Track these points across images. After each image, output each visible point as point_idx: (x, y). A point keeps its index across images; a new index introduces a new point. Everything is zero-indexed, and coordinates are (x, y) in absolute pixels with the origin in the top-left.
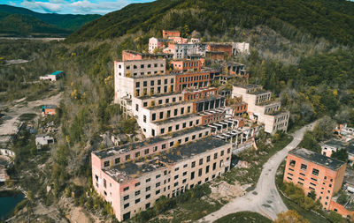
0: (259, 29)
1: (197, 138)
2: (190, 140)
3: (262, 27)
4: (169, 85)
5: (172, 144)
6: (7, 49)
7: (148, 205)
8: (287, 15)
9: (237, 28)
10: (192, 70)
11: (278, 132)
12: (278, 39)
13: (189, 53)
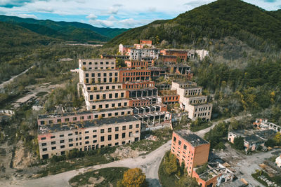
0: (226, 39)
1: (120, 114)
2: (113, 115)
3: (229, 38)
4: (113, 77)
5: (96, 116)
6: (65, 51)
7: (63, 153)
8: (259, 29)
9: (205, 39)
10: (140, 68)
11: (199, 119)
12: (243, 48)
13: (143, 56)
